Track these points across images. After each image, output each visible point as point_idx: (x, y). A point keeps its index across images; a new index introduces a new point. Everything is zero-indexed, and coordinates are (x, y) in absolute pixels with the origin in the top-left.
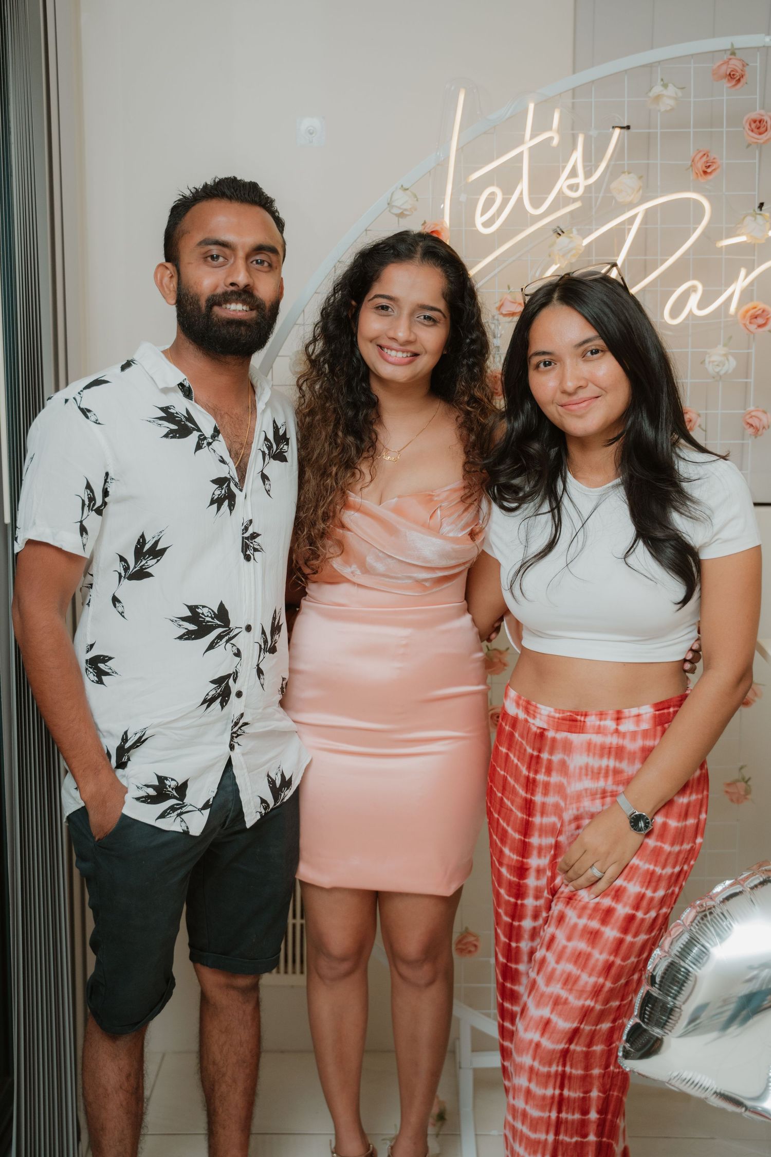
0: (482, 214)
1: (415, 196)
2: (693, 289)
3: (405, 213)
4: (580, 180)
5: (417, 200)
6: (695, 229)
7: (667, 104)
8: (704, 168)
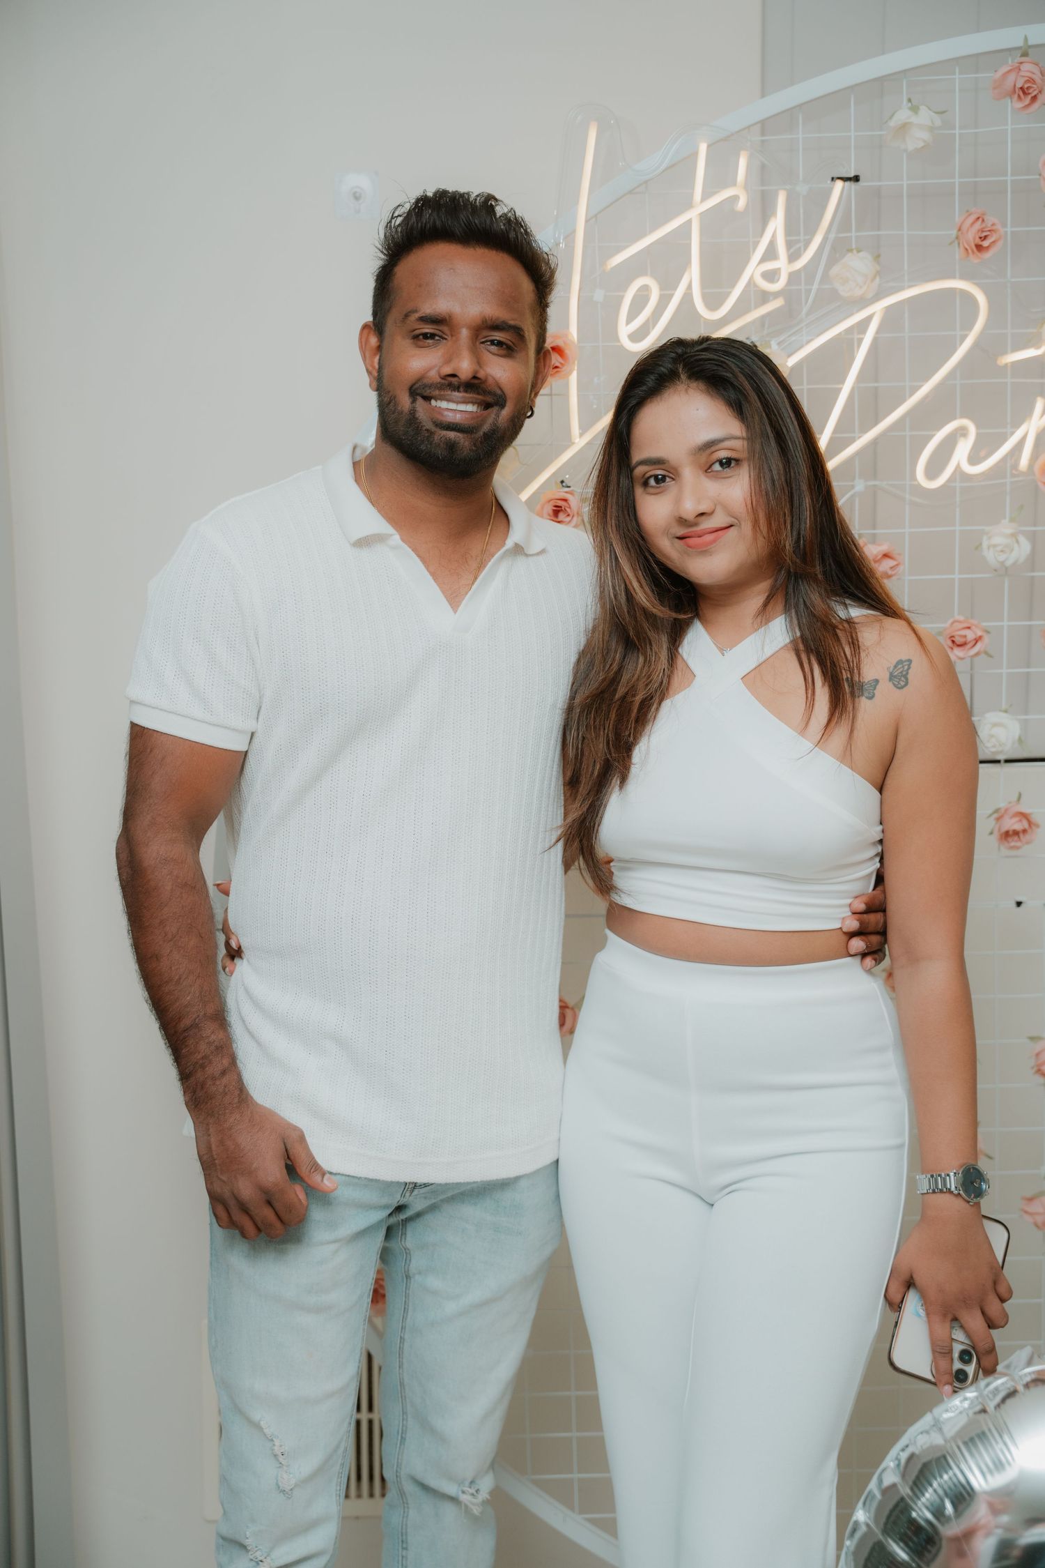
0: (629, 319)
2: (962, 432)
4: (781, 263)
6: (963, 338)
7: (918, 138)
8: (978, 241)
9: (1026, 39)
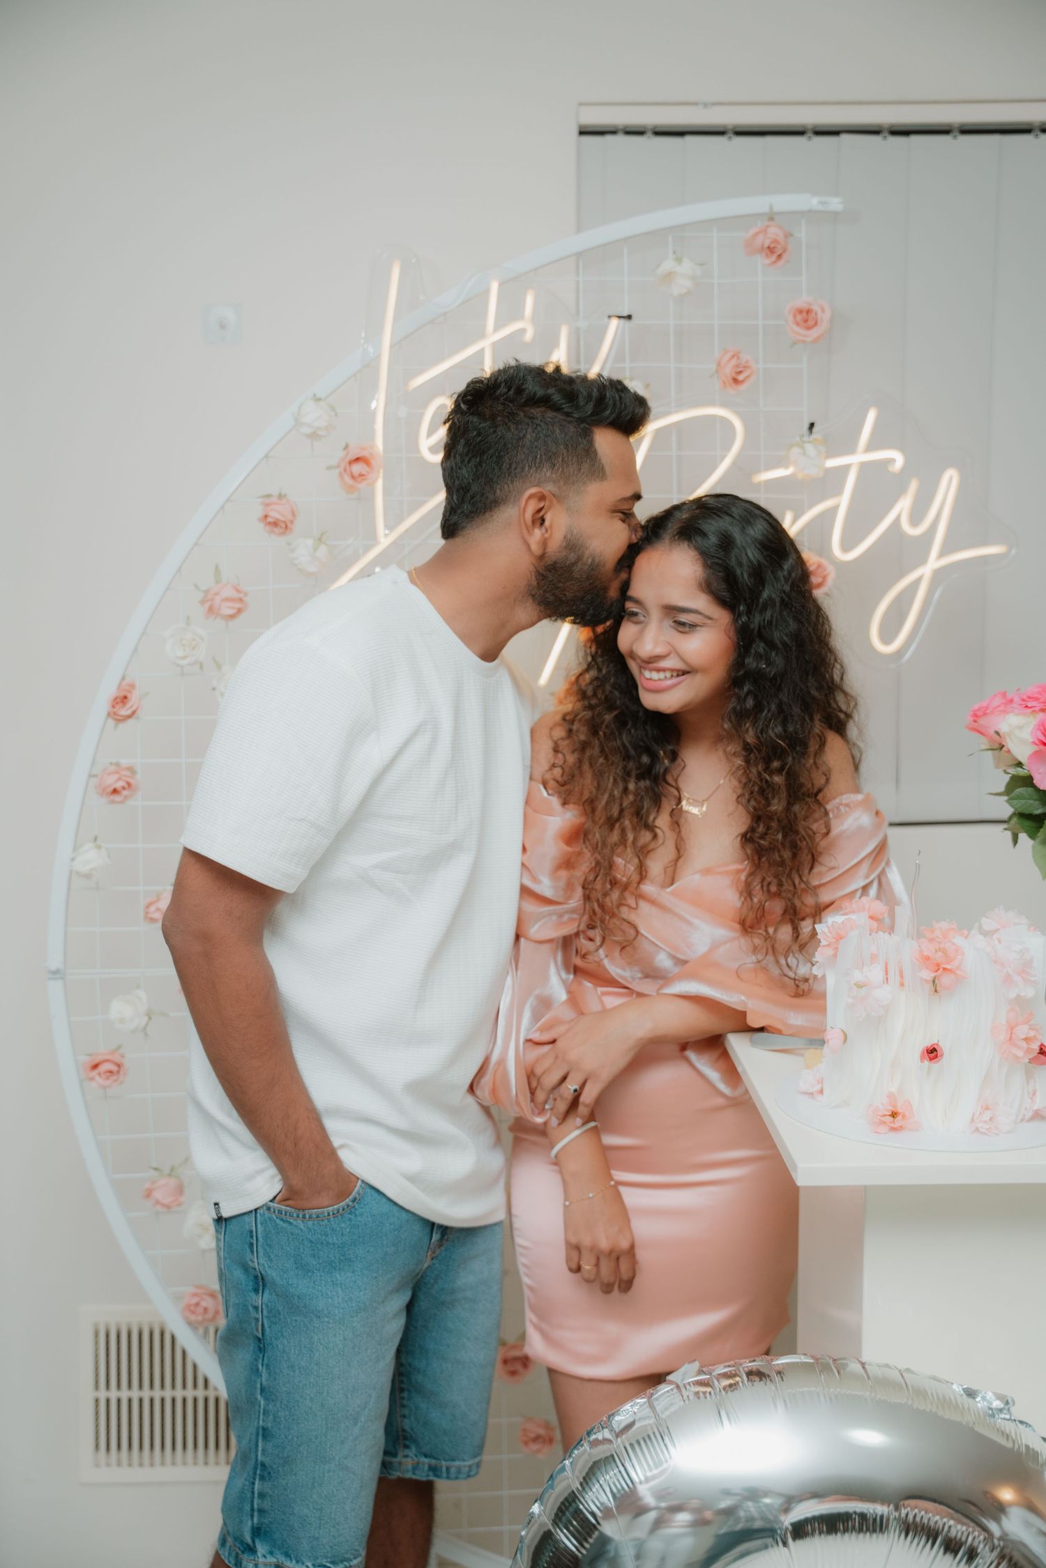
0: (429, 435)
1: (333, 409)
3: (320, 433)
5: (336, 415)
6: (723, 458)
7: (681, 285)
8: (734, 375)
9: (771, 208)
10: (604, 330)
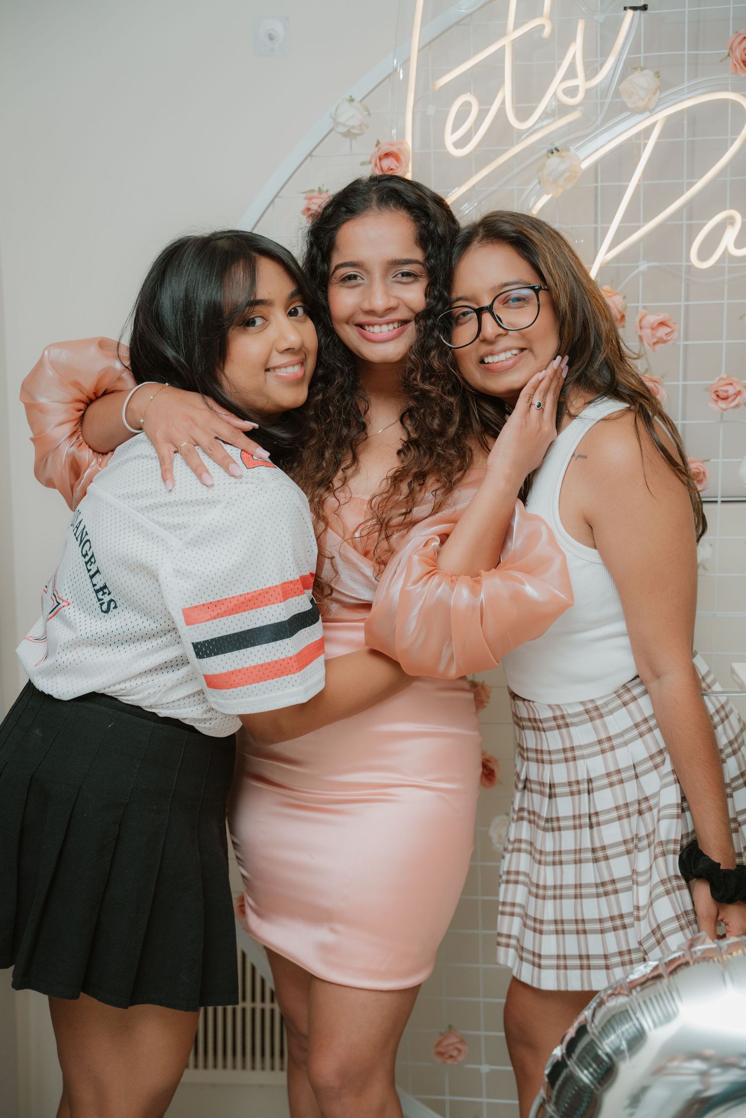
0: (454, 130)
1: (367, 110)
2: (730, 221)
3: (352, 131)
4: (580, 81)
5: (369, 114)
6: (733, 141)
10: (619, 22)
